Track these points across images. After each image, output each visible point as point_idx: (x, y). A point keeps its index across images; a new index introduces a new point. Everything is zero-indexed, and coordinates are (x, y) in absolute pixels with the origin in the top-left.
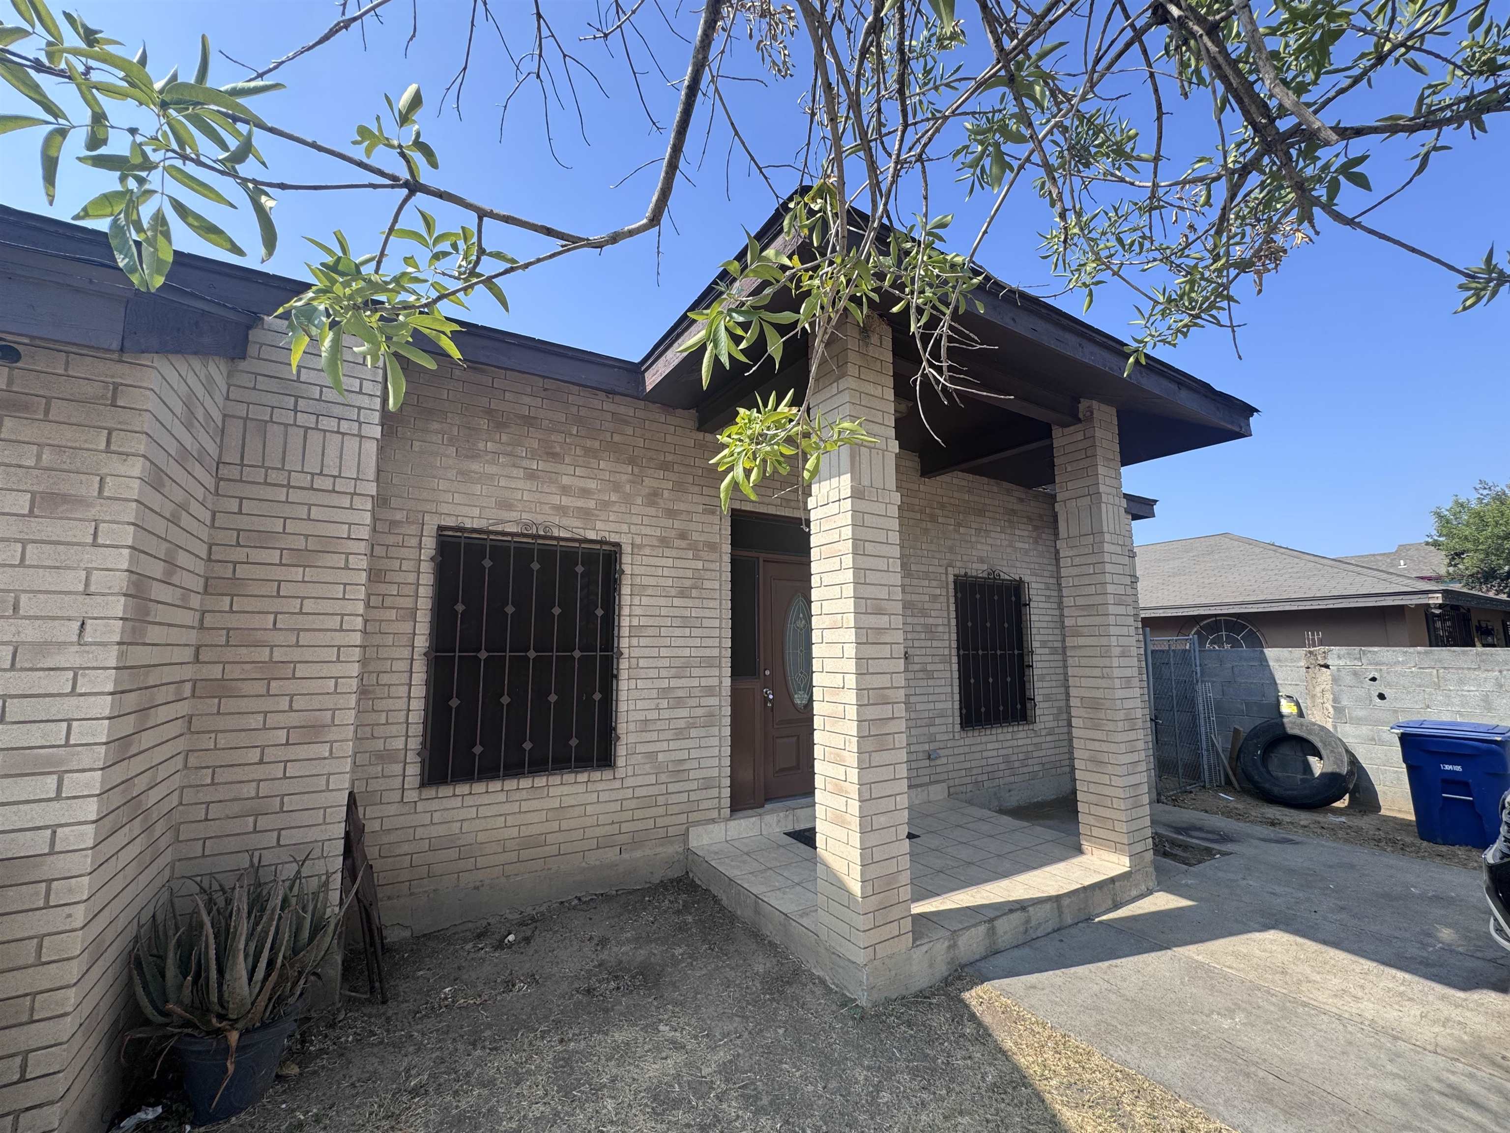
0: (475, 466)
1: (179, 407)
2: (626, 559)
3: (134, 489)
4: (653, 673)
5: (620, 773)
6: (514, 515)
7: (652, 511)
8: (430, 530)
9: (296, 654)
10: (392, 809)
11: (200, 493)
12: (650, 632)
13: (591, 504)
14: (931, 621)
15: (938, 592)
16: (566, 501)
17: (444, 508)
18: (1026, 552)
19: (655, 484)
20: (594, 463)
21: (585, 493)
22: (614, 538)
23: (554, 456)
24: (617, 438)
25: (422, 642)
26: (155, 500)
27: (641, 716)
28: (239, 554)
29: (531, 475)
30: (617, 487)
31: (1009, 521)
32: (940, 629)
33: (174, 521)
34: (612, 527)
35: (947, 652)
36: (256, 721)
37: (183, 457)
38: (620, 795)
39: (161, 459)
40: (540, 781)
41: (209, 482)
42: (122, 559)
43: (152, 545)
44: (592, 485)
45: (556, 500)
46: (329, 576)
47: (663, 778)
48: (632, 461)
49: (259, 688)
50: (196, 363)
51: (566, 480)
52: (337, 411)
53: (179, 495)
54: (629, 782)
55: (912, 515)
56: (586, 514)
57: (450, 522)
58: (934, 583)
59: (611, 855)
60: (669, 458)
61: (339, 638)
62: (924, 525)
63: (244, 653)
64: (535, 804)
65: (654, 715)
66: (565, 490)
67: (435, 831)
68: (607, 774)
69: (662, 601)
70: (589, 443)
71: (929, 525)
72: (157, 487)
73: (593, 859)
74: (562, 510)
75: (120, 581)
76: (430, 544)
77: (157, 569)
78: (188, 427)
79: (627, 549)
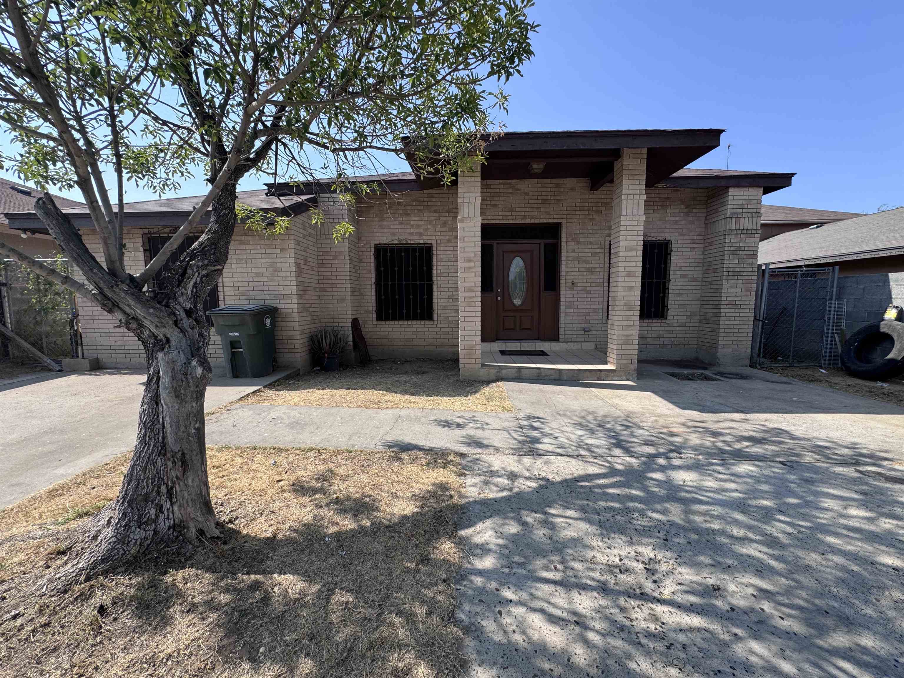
0: (384, 223)
1: (301, 226)
2: (434, 249)
3: (293, 246)
4: (447, 290)
5: (435, 322)
6: (396, 238)
7: (444, 230)
8: (372, 246)
9: (337, 281)
10: (371, 326)
11: (311, 244)
12: (445, 275)
13: (421, 230)
14: (591, 266)
15: (598, 251)
16: (412, 230)
17: (376, 238)
18: (676, 222)
19: (445, 219)
20: (421, 215)
21: (419, 226)
22: (430, 242)
23: (407, 215)
24: (429, 203)
25: (373, 280)
26: (298, 247)
27: (442, 304)
28: (323, 257)
29: (401, 223)
30: (430, 222)
31: (662, 206)
32: (598, 270)
33: (304, 251)
34: (430, 237)
35: (601, 281)
36: (331, 297)
37: (304, 237)
38: (436, 330)
39: (298, 239)
40: (410, 322)
41: (314, 240)
42: (293, 260)
43: (299, 257)
44: (421, 223)
45: (409, 230)
46: (340, 261)
47: (451, 326)
48: (436, 211)
49: (330, 289)
50: (304, 214)
51: (412, 223)
52: (338, 216)
53: (305, 245)
54: (439, 326)
55: (583, 212)
56: (420, 234)
57: (378, 242)
58: (596, 247)
59: (433, 348)
60: (450, 207)
61: (345, 277)
62: (591, 217)
63: (326, 281)
64: (408, 329)
65: (447, 304)
66: (412, 226)
67: (382, 333)
68: (431, 322)
69: (449, 263)
70: (419, 207)
71: (595, 216)
72: (299, 245)
73: (427, 348)
74: (411, 234)
75: (293, 264)
76: (373, 249)
77: (302, 262)
78: (304, 229)
79: (434, 245)
